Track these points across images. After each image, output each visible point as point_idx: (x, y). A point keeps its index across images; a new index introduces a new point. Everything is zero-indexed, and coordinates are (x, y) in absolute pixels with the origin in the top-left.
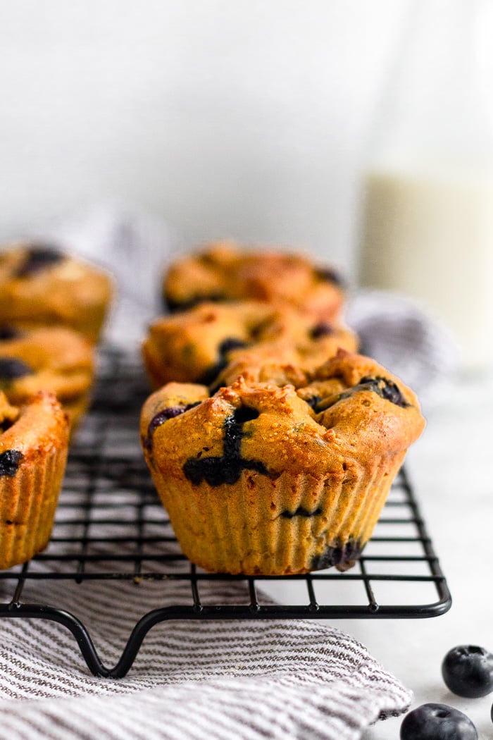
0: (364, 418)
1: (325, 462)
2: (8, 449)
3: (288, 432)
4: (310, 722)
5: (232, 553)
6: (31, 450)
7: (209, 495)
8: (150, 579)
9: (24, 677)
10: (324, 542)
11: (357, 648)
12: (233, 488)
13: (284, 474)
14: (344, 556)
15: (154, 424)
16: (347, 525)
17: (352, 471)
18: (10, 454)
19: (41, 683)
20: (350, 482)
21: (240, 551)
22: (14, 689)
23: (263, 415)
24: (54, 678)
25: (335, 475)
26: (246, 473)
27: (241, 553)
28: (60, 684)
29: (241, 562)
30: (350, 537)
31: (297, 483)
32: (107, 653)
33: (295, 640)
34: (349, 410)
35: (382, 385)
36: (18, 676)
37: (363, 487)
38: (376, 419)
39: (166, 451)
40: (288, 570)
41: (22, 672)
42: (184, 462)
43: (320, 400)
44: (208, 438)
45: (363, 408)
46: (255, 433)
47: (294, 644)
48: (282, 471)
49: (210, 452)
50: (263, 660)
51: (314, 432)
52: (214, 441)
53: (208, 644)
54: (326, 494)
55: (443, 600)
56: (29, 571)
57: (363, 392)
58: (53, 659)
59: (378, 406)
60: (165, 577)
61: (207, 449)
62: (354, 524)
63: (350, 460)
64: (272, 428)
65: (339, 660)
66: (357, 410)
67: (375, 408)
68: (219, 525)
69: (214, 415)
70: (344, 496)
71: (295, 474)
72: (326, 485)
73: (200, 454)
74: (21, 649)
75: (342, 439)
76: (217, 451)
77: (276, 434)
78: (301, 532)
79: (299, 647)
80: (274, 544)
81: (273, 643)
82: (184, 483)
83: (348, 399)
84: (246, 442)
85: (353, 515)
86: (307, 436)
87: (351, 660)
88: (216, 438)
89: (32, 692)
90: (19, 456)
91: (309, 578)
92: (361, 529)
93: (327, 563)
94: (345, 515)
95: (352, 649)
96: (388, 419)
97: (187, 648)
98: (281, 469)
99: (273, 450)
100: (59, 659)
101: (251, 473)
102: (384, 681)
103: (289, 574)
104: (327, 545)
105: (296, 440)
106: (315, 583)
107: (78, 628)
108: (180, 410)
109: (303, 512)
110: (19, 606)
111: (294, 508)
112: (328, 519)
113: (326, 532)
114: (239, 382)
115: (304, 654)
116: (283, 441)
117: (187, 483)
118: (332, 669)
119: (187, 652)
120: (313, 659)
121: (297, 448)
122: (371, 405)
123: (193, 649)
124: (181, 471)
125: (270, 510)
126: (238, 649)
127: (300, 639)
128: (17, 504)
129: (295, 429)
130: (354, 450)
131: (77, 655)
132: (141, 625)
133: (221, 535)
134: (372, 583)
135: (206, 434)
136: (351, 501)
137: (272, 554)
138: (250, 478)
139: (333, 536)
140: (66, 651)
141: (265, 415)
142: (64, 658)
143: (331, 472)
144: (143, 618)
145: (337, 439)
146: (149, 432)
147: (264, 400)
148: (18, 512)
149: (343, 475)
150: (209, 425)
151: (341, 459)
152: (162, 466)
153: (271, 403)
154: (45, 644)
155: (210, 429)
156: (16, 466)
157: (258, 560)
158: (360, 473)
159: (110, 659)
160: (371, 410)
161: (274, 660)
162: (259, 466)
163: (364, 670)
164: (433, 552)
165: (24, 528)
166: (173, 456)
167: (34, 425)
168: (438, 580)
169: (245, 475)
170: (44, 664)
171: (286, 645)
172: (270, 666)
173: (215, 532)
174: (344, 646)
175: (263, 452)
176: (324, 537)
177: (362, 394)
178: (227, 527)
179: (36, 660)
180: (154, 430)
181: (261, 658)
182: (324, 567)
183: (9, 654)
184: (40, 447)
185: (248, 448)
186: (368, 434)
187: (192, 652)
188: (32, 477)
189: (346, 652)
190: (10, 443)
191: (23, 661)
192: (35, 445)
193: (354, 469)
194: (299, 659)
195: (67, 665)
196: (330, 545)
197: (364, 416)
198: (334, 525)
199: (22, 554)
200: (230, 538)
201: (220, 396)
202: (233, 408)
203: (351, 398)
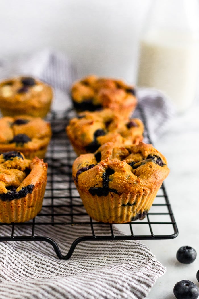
0: (150, 173)
1: (137, 190)
2: (29, 184)
3: (125, 180)
4: (135, 286)
5: (105, 216)
6: (37, 184)
7: (97, 199)
8: (77, 224)
9: (37, 262)
10: (136, 212)
11: (147, 251)
12: (106, 197)
13: (123, 194)
14: (142, 216)
15: (78, 174)
16: (143, 207)
17: (146, 192)
18: (30, 186)
19: (43, 264)
20: (145, 195)
21: (108, 216)
22: (34, 267)
23: (116, 173)
24: (47, 262)
25: (140, 193)
26: (110, 193)
27: (108, 217)
28: (49, 264)
29: (108, 219)
30: (144, 210)
31: (128, 197)
32: (62, 249)
33: (126, 247)
34: (144, 170)
35: (156, 159)
36: (35, 261)
37: (149, 195)
38: (154, 173)
39: (82, 184)
40: (124, 221)
41: (36, 259)
42: (89, 188)
43: (135, 164)
44: (97, 181)
45: (149, 169)
46: (114, 180)
47: (126, 248)
48: (123, 193)
49: (98, 185)
50: (116, 255)
51: (133, 179)
52: (99, 182)
53: (96, 246)
54: (137, 199)
55: (176, 233)
56: (36, 222)
57: (149, 162)
58: (45, 253)
59: (154, 168)
60: (82, 224)
61: (97, 185)
62: (146, 206)
63: (145, 188)
64: (119, 178)
65: (141, 256)
66: (148, 170)
67: (154, 169)
68: (100, 208)
69: (99, 172)
70: (143, 199)
71: (127, 194)
72: (137, 196)
73: (95, 186)
74: (35, 250)
75: (142, 182)
76: (100, 185)
77: (120, 180)
78: (128, 210)
79: (128, 250)
80: (119, 214)
81: (119, 247)
82: (89, 195)
83: (144, 165)
84: (110, 182)
85: (145, 204)
86: (131, 181)
87: (145, 255)
88: (100, 181)
89: (40, 268)
90: (33, 186)
91: (130, 223)
92: (148, 207)
93: (136, 219)
94: (143, 204)
95: (146, 251)
96: (158, 173)
97: (89, 247)
98: (122, 192)
99: (120, 186)
100: (47, 253)
101: (112, 193)
102: (157, 266)
103: (124, 223)
104: (137, 213)
105: (127, 182)
106: (132, 225)
107: (54, 244)
108: (87, 168)
109: (129, 204)
110: (34, 237)
111: (126, 204)
112: (137, 206)
113: (137, 210)
114: (107, 159)
115: (130, 253)
116: (123, 183)
117: (90, 194)
118: (139, 260)
119: (89, 249)
120: (133, 255)
121: (128, 185)
122: (152, 167)
123: (92, 247)
124: (88, 191)
125: (118, 204)
126: (107, 249)
127: (128, 246)
128: (32, 202)
129: (127, 178)
130: (147, 185)
131: (53, 250)
132: (75, 243)
133: (101, 211)
134: (152, 225)
135: (97, 179)
136: (145, 200)
137: (118, 217)
138: (112, 195)
139: (139, 210)
140: (49, 249)
141: (117, 173)
142: (48, 252)
143: (139, 192)
144: (75, 241)
145: (141, 182)
146: (76, 176)
147: (116, 167)
148: (33, 203)
149: (143, 193)
150: (98, 176)
151: (143, 188)
152: (81, 188)
153: (118, 168)
154: (42, 247)
155: (98, 178)
156: (32, 190)
157: (114, 219)
158: (148, 192)
159: (64, 251)
160: (152, 170)
161: (119, 255)
162: (115, 191)
163: (150, 261)
164: (172, 212)
165: (34, 208)
166: (85, 186)
167: (37, 174)
168: (174, 223)
169: (110, 194)
170: (43, 256)
171: (123, 249)
172: (118, 257)
173: (99, 210)
174: (143, 250)
175: (116, 186)
176: (136, 211)
177: (149, 163)
178: (103, 209)
179: (40, 255)
180: (78, 175)
181: (115, 254)
182: (136, 220)
183: (31, 253)
184: (39, 182)
185: (111, 185)
186: (152, 179)
187: (91, 249)
188: (37, 192)
189: (144, 252)
190: (30, 182)
191: (36, 255)
192: (38, 182)
193: (147, 191)
194: (128, 255)
195: (50, 254)
196: (138, 213)
197: (150, 172)
198: (139, 207)
199: (33, 216)
200: (104, 212)
201: (101, 165)
202: (105, 169)
203: (145, 165)
